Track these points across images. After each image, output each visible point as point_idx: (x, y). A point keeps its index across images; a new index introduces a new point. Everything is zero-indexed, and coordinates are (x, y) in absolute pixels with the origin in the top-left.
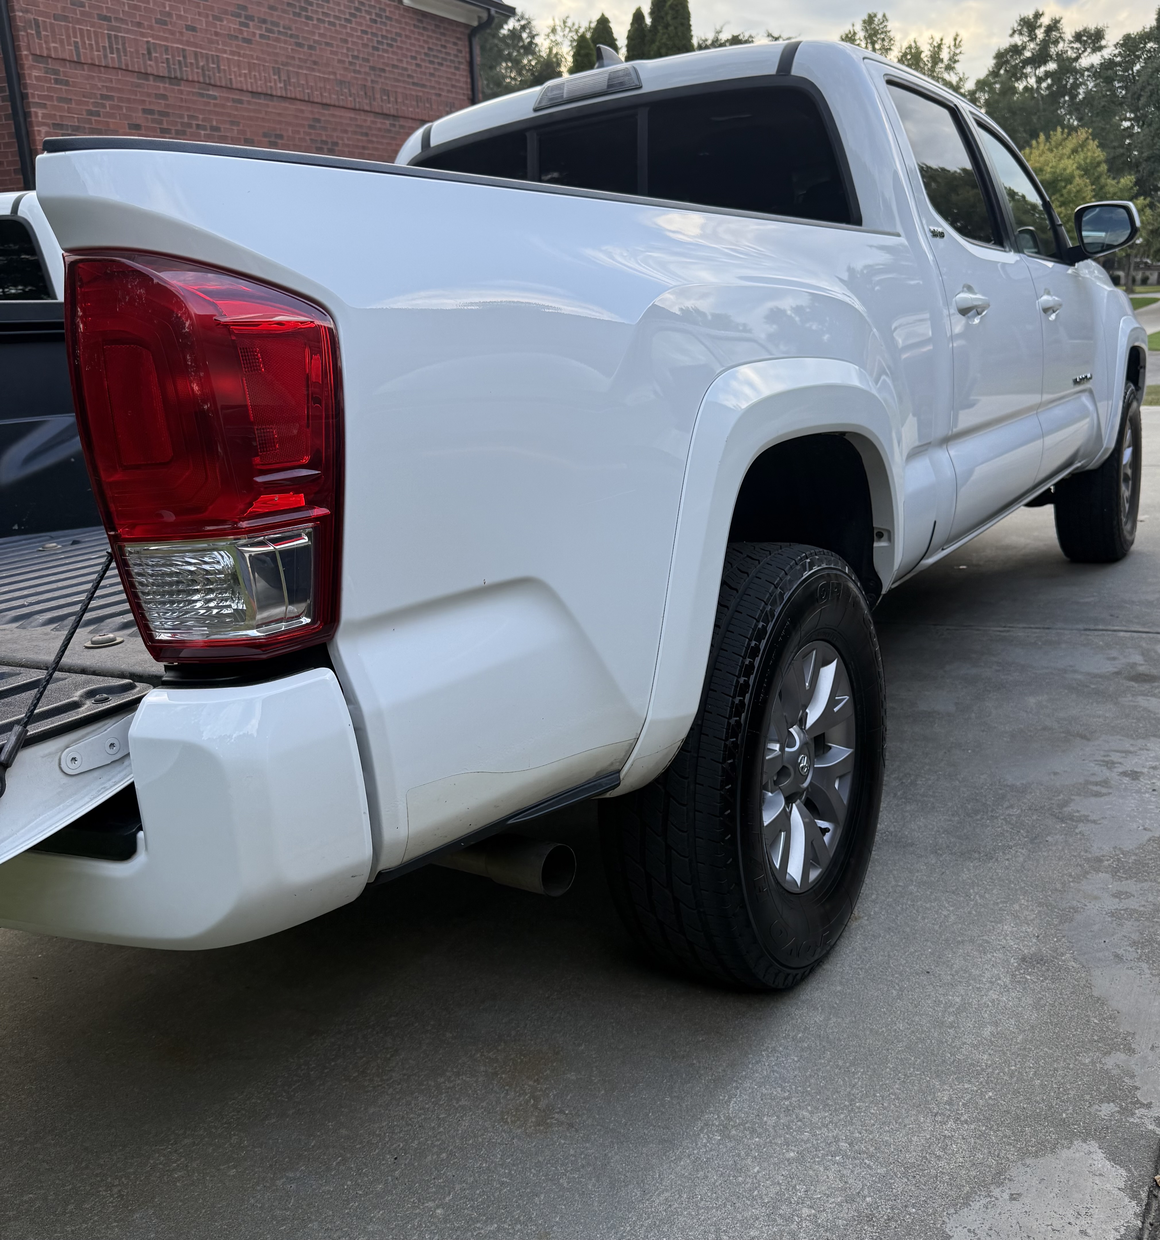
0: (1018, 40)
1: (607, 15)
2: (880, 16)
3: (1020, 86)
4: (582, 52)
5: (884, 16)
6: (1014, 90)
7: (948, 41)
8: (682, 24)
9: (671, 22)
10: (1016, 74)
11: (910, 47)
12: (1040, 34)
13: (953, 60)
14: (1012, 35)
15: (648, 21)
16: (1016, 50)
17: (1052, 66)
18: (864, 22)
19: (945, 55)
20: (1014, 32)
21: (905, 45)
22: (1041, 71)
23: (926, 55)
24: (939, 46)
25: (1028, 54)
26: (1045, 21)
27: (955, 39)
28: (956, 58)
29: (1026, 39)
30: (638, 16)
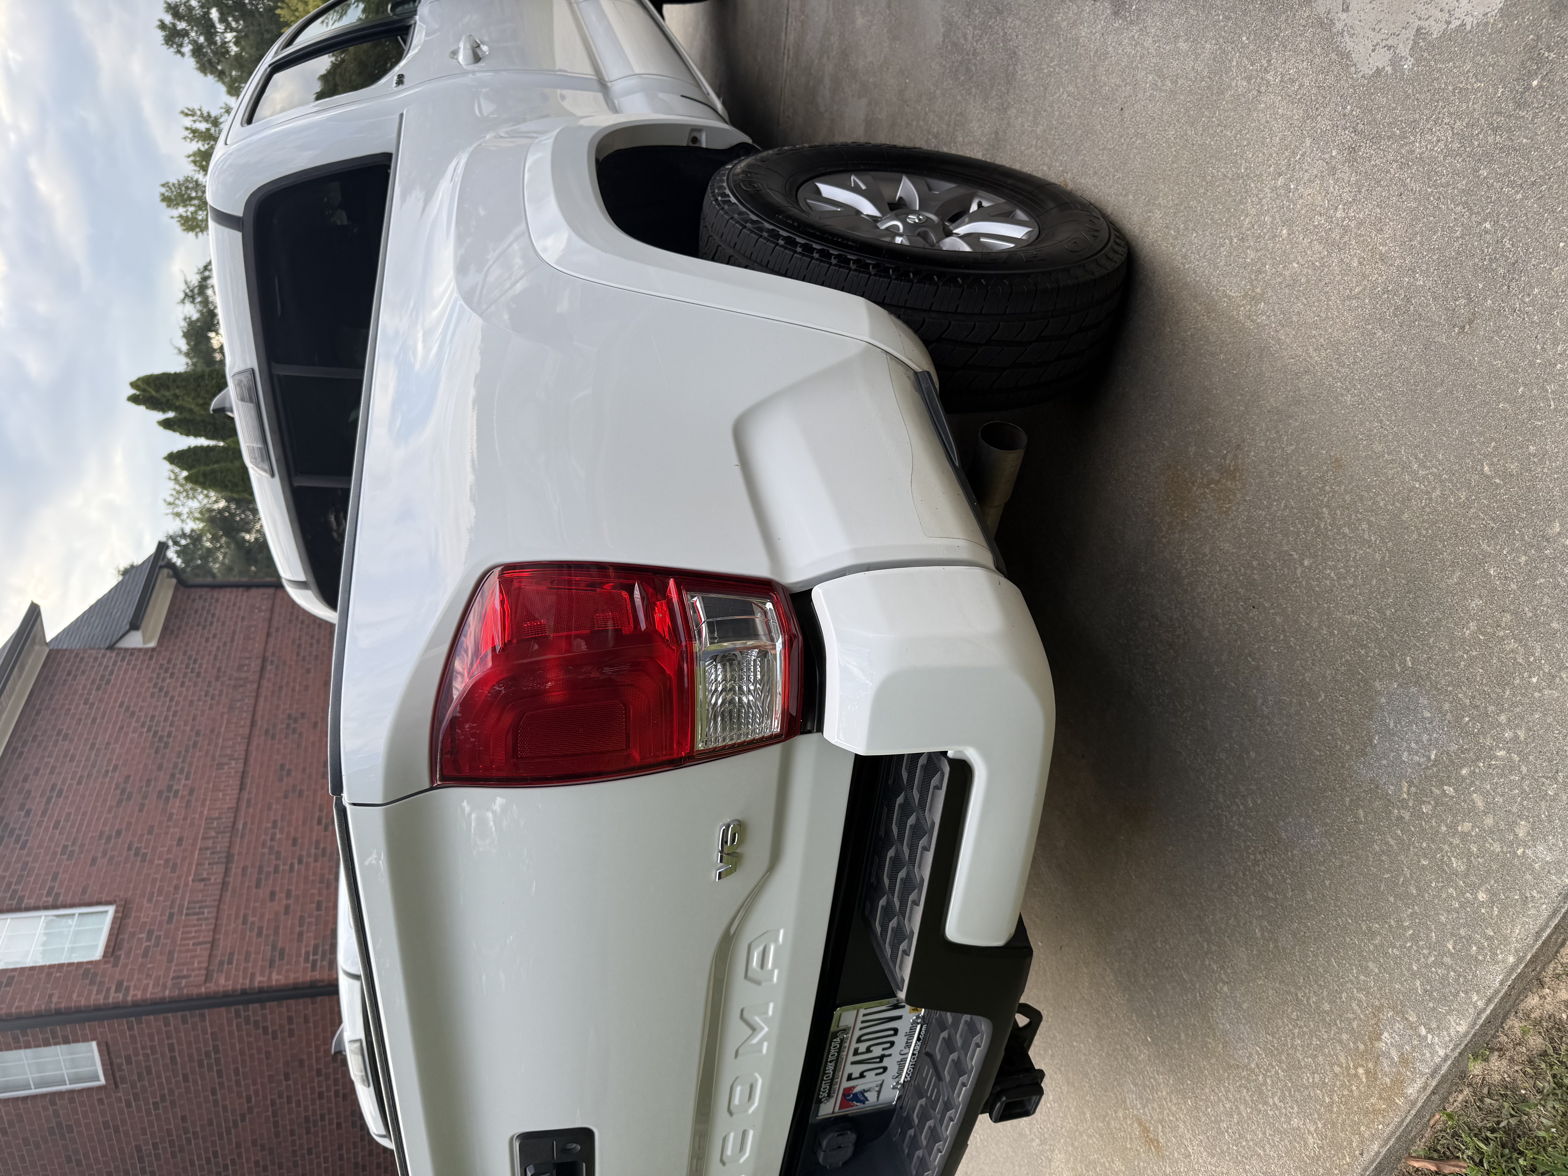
0: (187, 49)
1: (165, 454)
2: (163, 190)
3: (234, 49)
4: (201, 479)
5: (163, 185)
6: (238, 56)
7: (188, 122)
8: (174, 381)
9: (172, 392)
10: (222, 53)
11: (195, 162)
12: (182, 25)
13: (207, 118)
14: (183, 55)
15: (171, 415)
16: (197, 52)
17: (214, 14)
18: (169, 206)
19: (202, 126)
20: (179, 52)
21: (192, 167)
22: (220, 27)
23: (202, 146)
24: (194, 131)
25: (202, 39)
26: (168, 19)
27: (187, 115)
28: (205, 114)
29: (186, 40)
30: (167, 424)
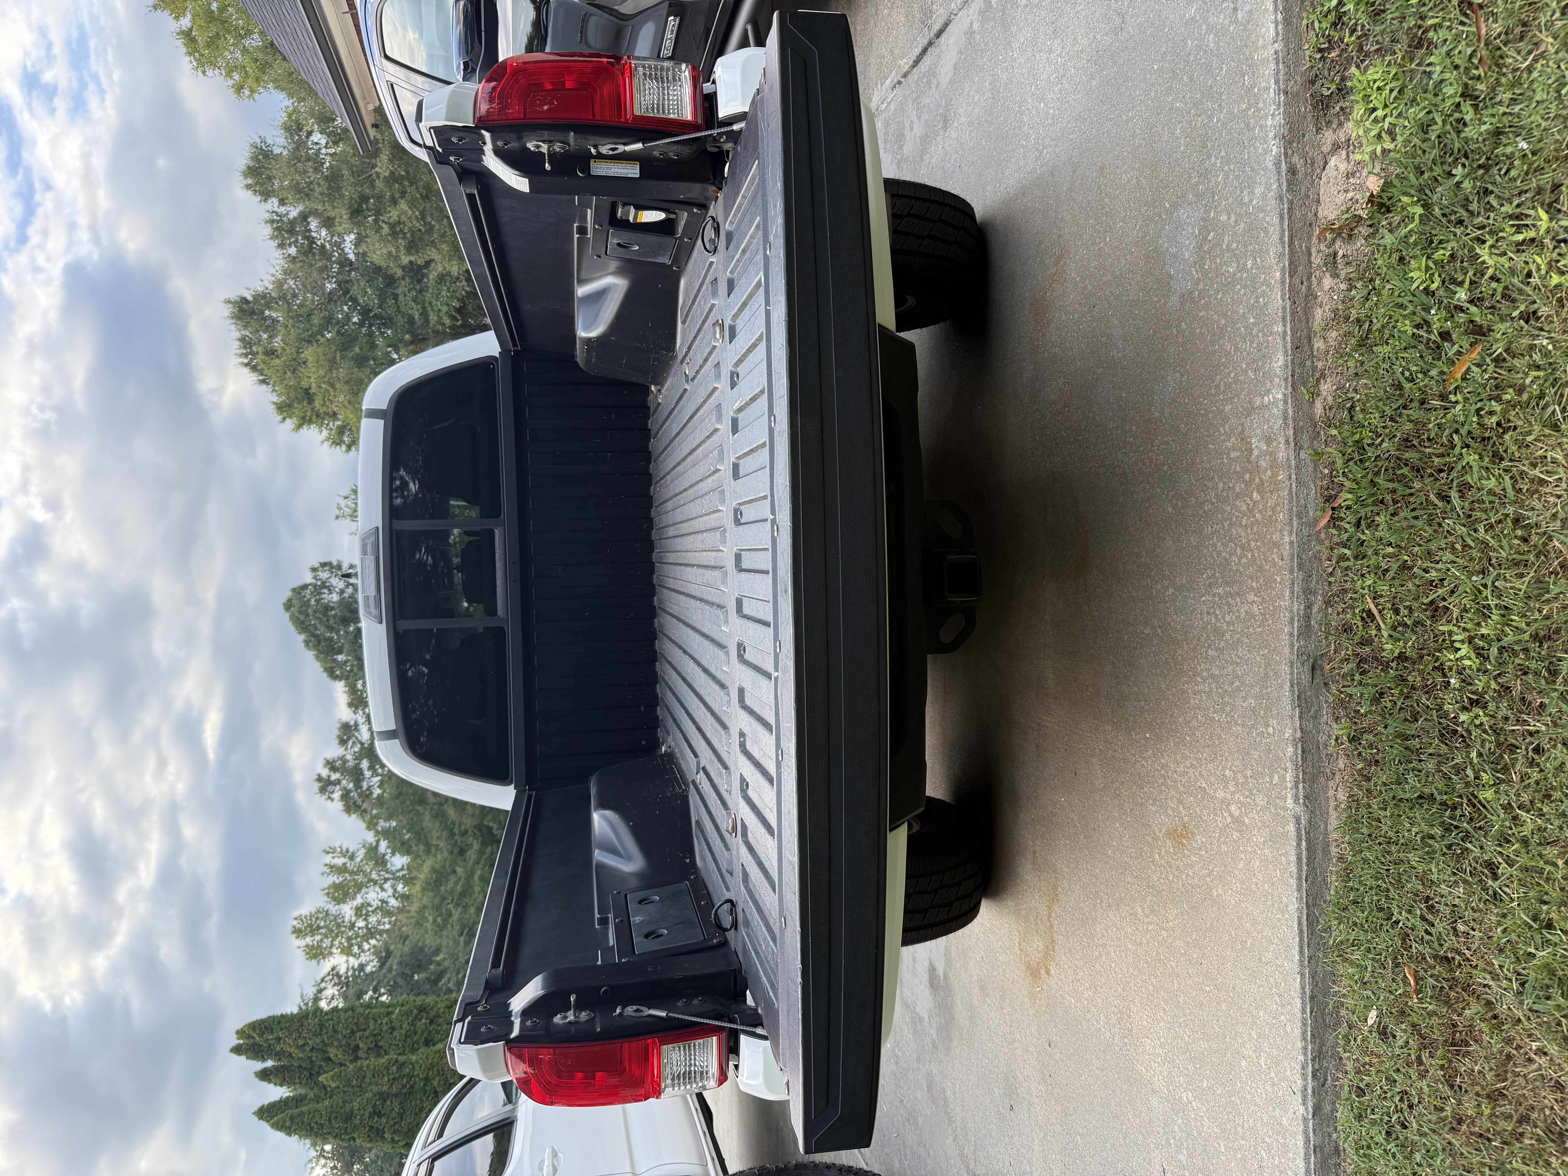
0: (337, 795)
1: (256, 1108)
2: (295, 923)
3: (377, 792)
5: (296, 919)
6: (380, 797)
7: (328, 859)
10: (367, 795)
11: (328, 894)
12: (334, 776)
13: (345, 853)
14: (332, 800)
15: (270, 1063)
16: (345, 796)
17: (365, 764)
18: (298, 937)
19: (340, 861)
20: (329, 798)
21: (326, 898)
22: (368, 774)
23: (336, 879)
24: (331, 867)
25: (351, 785)
26: (325, 772)
27: (328, 853)
28: (344, 850)
29: (338, 787)
30: (264, 1075)
